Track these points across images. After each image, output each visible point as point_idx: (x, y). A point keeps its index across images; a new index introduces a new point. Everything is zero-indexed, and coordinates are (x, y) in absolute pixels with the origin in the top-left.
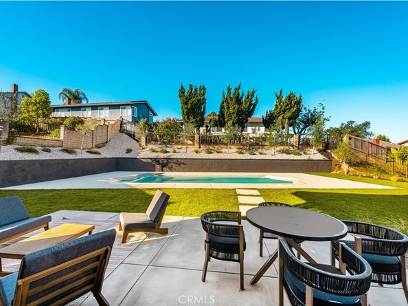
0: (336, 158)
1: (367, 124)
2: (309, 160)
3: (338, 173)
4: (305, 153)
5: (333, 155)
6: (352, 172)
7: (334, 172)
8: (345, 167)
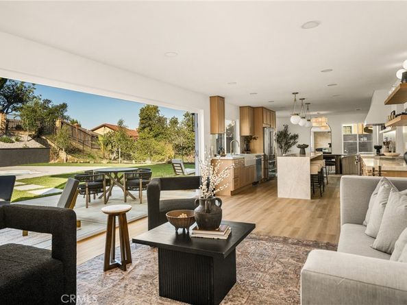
0: (53, 145)
1: (64, 106)
2: (26, 149)
3: (56, 162)
4: (17, 140)
5: (49, 142)
6: (70, 159)
7: (52, 162)
8: (63, 155)
